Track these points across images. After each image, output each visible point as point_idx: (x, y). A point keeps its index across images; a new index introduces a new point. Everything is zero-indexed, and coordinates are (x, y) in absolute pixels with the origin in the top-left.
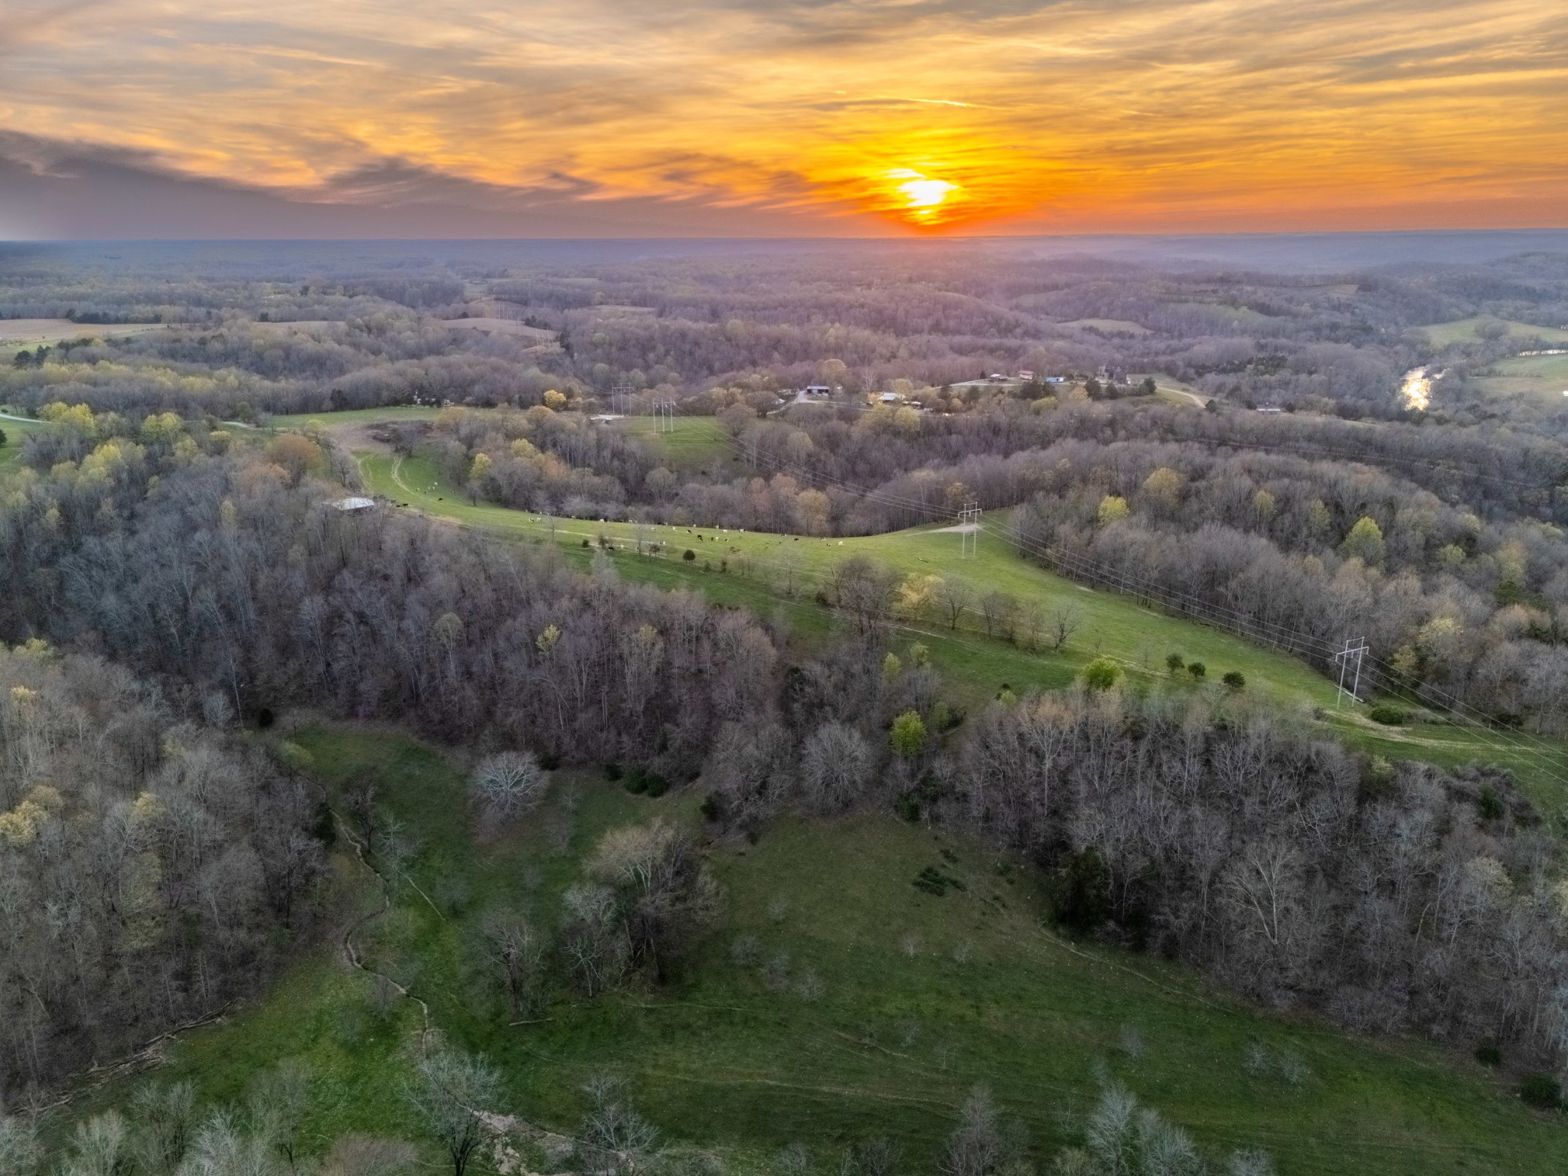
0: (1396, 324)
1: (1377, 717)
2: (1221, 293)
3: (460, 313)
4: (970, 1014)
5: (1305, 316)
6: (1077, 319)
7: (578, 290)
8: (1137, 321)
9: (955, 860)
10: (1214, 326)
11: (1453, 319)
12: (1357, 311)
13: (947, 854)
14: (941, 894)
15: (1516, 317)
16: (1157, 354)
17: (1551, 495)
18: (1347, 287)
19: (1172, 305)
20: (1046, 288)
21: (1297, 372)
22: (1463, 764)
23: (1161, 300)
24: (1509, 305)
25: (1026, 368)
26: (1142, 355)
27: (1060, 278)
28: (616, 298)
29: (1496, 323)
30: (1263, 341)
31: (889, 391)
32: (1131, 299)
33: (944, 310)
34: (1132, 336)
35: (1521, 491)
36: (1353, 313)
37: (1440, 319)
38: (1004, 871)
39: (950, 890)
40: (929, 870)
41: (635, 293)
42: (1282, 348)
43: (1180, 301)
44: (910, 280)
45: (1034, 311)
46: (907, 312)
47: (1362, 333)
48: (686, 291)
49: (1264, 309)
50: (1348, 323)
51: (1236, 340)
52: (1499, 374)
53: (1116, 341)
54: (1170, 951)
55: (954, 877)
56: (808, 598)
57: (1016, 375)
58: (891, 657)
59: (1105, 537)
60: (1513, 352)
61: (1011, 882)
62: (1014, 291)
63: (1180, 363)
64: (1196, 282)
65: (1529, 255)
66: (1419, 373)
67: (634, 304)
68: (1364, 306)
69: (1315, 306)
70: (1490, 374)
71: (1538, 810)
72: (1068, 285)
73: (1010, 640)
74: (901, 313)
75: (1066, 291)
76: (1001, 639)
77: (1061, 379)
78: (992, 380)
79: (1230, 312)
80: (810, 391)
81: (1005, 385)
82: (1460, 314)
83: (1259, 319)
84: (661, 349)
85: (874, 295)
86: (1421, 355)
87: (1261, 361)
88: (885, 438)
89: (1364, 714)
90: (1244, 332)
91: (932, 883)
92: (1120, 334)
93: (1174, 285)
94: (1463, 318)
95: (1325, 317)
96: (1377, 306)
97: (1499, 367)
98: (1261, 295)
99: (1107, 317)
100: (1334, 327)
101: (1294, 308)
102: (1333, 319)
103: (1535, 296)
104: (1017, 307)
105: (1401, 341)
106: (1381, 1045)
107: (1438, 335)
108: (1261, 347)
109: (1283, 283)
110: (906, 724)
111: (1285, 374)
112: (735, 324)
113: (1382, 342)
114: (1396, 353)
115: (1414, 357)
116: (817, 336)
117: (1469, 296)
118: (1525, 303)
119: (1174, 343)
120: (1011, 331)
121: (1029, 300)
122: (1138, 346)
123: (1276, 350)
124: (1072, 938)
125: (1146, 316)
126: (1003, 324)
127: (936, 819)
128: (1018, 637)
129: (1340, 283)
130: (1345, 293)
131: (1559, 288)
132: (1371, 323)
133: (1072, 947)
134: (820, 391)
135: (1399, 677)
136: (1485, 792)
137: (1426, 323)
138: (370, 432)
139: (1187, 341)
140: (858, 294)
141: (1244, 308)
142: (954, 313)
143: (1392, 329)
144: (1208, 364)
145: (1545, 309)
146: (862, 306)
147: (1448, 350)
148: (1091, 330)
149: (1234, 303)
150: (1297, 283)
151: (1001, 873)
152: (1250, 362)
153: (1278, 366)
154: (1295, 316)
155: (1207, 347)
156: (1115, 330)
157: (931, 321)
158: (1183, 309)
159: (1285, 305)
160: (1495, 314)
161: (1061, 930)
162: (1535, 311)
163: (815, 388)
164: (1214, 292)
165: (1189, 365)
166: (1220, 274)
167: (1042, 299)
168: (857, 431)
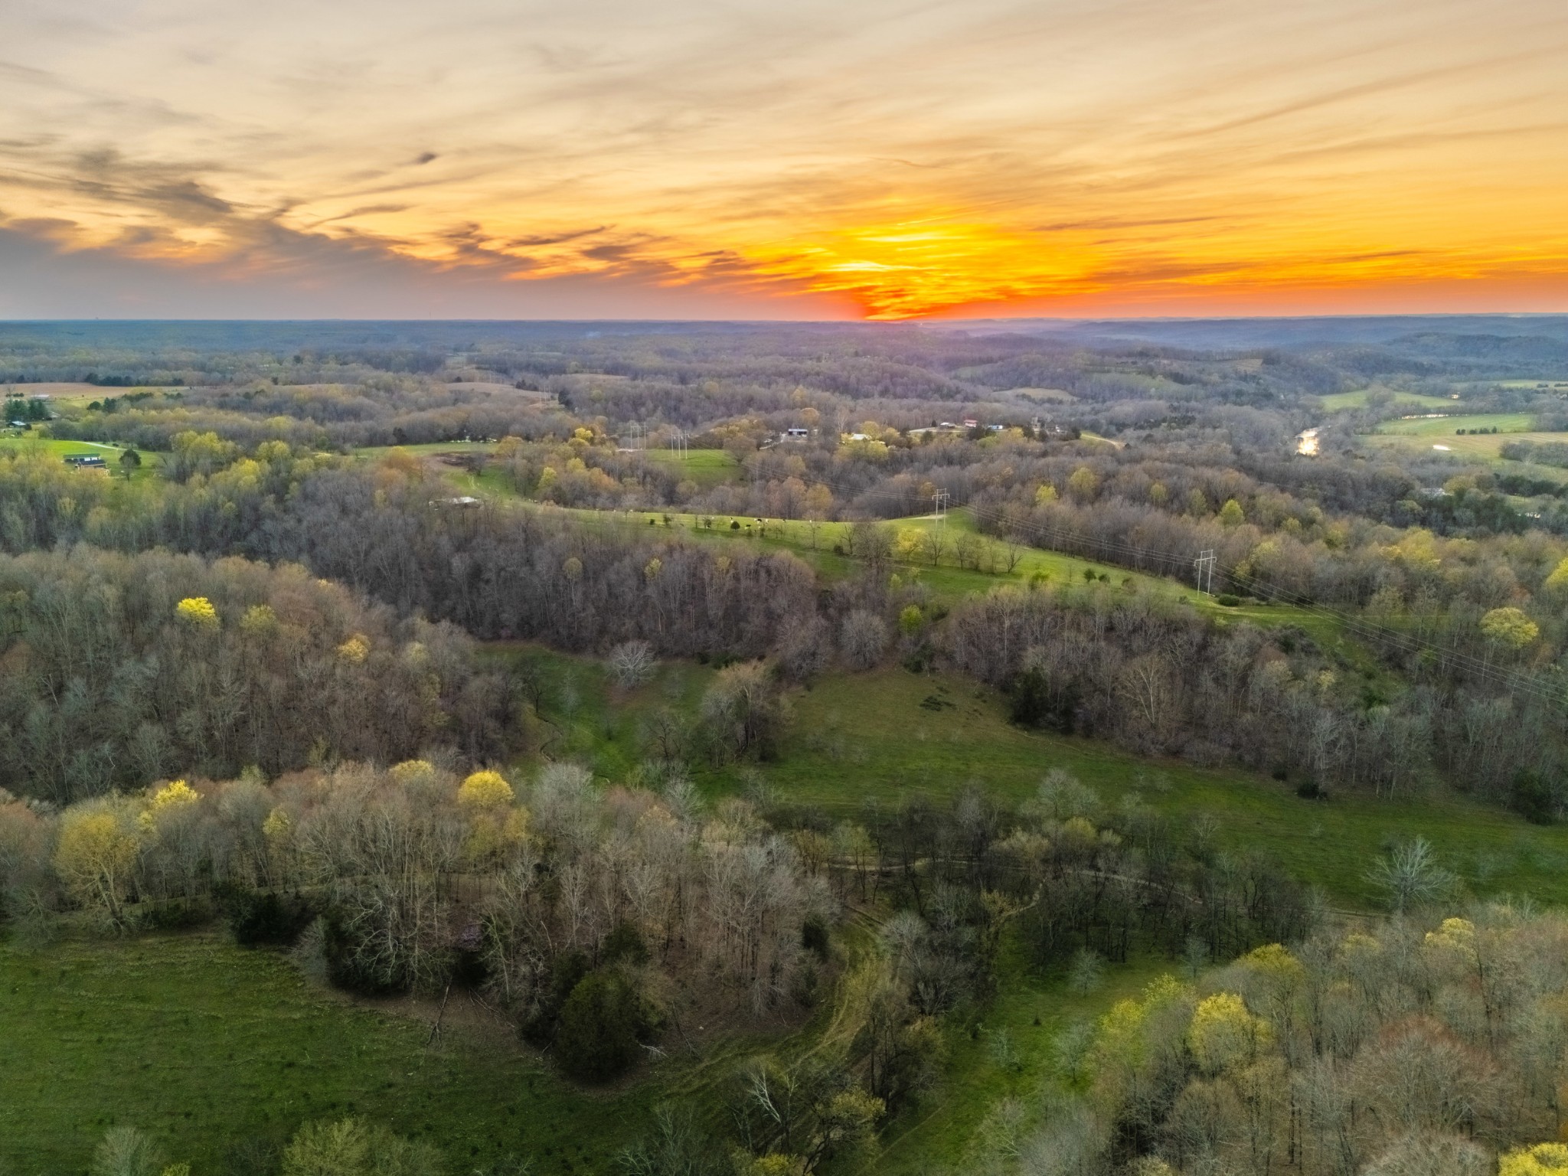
0: (1296, 393)
1: (1222, 602)
2: (1140, 364)
3: (455, 377)
4: (963, 767)
5: (1214, 385)
6: (1011, 388)
7: (555, 360)
8: (1065, 389)
9: (947, 692)
10: (1133, 393)
11: (1348, 390)
12: (1261, 381)
13: (941, 689)
14: (939, 710)
15: (1404, 388)
16: (1083, 414)
17: (1392, 507)
18: (1253, 361)
19: (1095, 375)
20: (983, 361)
21: (1203, 427)
22: (1273, 624)
23: (1086, 371)
24: (1400, 378)
25: (970, 418)
26: (1071, 415)
27: (994, 352)
28: (590, 367)
29: (1384, 391)
30: (1176, 404)
31: (859, 432)
32: (1059, 370)
33: (891, 378)
34: (1061, 402)
35: (1369, 504)
36: (1258, 383)
37: (1335, 389)
38: (980, 696)
39: (945, 708)
40: (931, 698)
41: (608, 363)
42: (1194, 410)
43: (1104, 372)
44: (857, 354)
45: (972, 380)
46: (858, 380)
47: (1264, 398)
48: (653, 361)
49: (1178, 378)
50: (1252, 391)
51: (1153, 402)
52: (1380, 433)
53: (1047, 405)
54: (1088, 732)
55: (947, 700)
56: (828, 551)
57: (962, 423)
58: (895, 577)
59: (1039, 511)
60: (1396, 416)
61: (985, 702)
62: (952, 364)
63: (1103, 421)
64: (1119, 356)
65: (1422, 335)
66: (1312, 433)
67: (607, 372)
68: (1267, 377)
69: (1225, 377)
70: (1372, 433)
71: (1319, 647)
72: (1001, 359)
73: (976, 569)
74: (853, 380)
75: (1000, 363)
76: (970, 569)
77: (1001, 427)
78: (943, 427)
79: (1147, 381)
80: (791, 433)
81: (954, 431)
82: (1354, 385)
83: (1174, 387)
84: (650, 405)
85: (827, 366)
86: (1314, 417)
87: (1173, 420)
88: (860, 465)
89: (1216, 602)
90: (1160, 398)
91: (932, 704)
92: (1050, 401)
93: (1098, 358)
94: (1357, 389)
95: (1232, 385)
96: (1280, 378)
97: (1380, 427)
98: (1176, 366)
99: (1038, 386)
100: (1239, 393)
101: (1205, 377)
102: (1239, 387)
103: (1422, 370)
104: (956, 377)
105: (1298, 407)
106: (1216, 773)
107: (1331, 402)
108: (1175, 409)
109: (1196, 357)
110: (909, 614)
111: (1193, 428)
112: (711, 385)
113: (1282, 407)
114: (1292, 415)
115: (1308, 419)
116: (785, 395)
117: (1363, 370)
118: (1413, 377)
119: (1098, 406)
120: (952, 397)
121: (966, 372)
122: (1065, 408)
123: (1187, 411)
124: (1025, 729)
125: (1073, 385)
126: (945, 391)
127: (933, 670)
128: (982, 566)
129: (1247, 358)
130: (1253, 366)
131: (1445, 363)
132: (1273, 390)
133: (1026, 734)
134: (800, 433)
135: (1239, 582)
136: (1286, 637)
137: (1324, 393)
138: (438, 458)
139: (1108, 403)
140: (809, 365)
141: (1160, 377)
142: (900, 380)
143: (1291, 397)
144: (1128, 422)
145: (1431, 381)
146: (818, 374)
147: (1337, 412)
148: (1024, 396)
149: (1151, 372)
150: (1207, 357)
151: (977, 697)
152: (1164, 420)
153: (1189, 423)
154: (1205, 384)
155: (1125, 408)
156: (1046, 398)
157: (879, 388)
158: (1106, 378)
159: (1197, 375)
160: (1386, 385)
161: (1018, 726)
162: (1421, 383)
163: (795, 431)
164: (1134, 363)
165: (1111, 422)
166: (1139, 349)
167: (979, 371)
168: (837, 459)
